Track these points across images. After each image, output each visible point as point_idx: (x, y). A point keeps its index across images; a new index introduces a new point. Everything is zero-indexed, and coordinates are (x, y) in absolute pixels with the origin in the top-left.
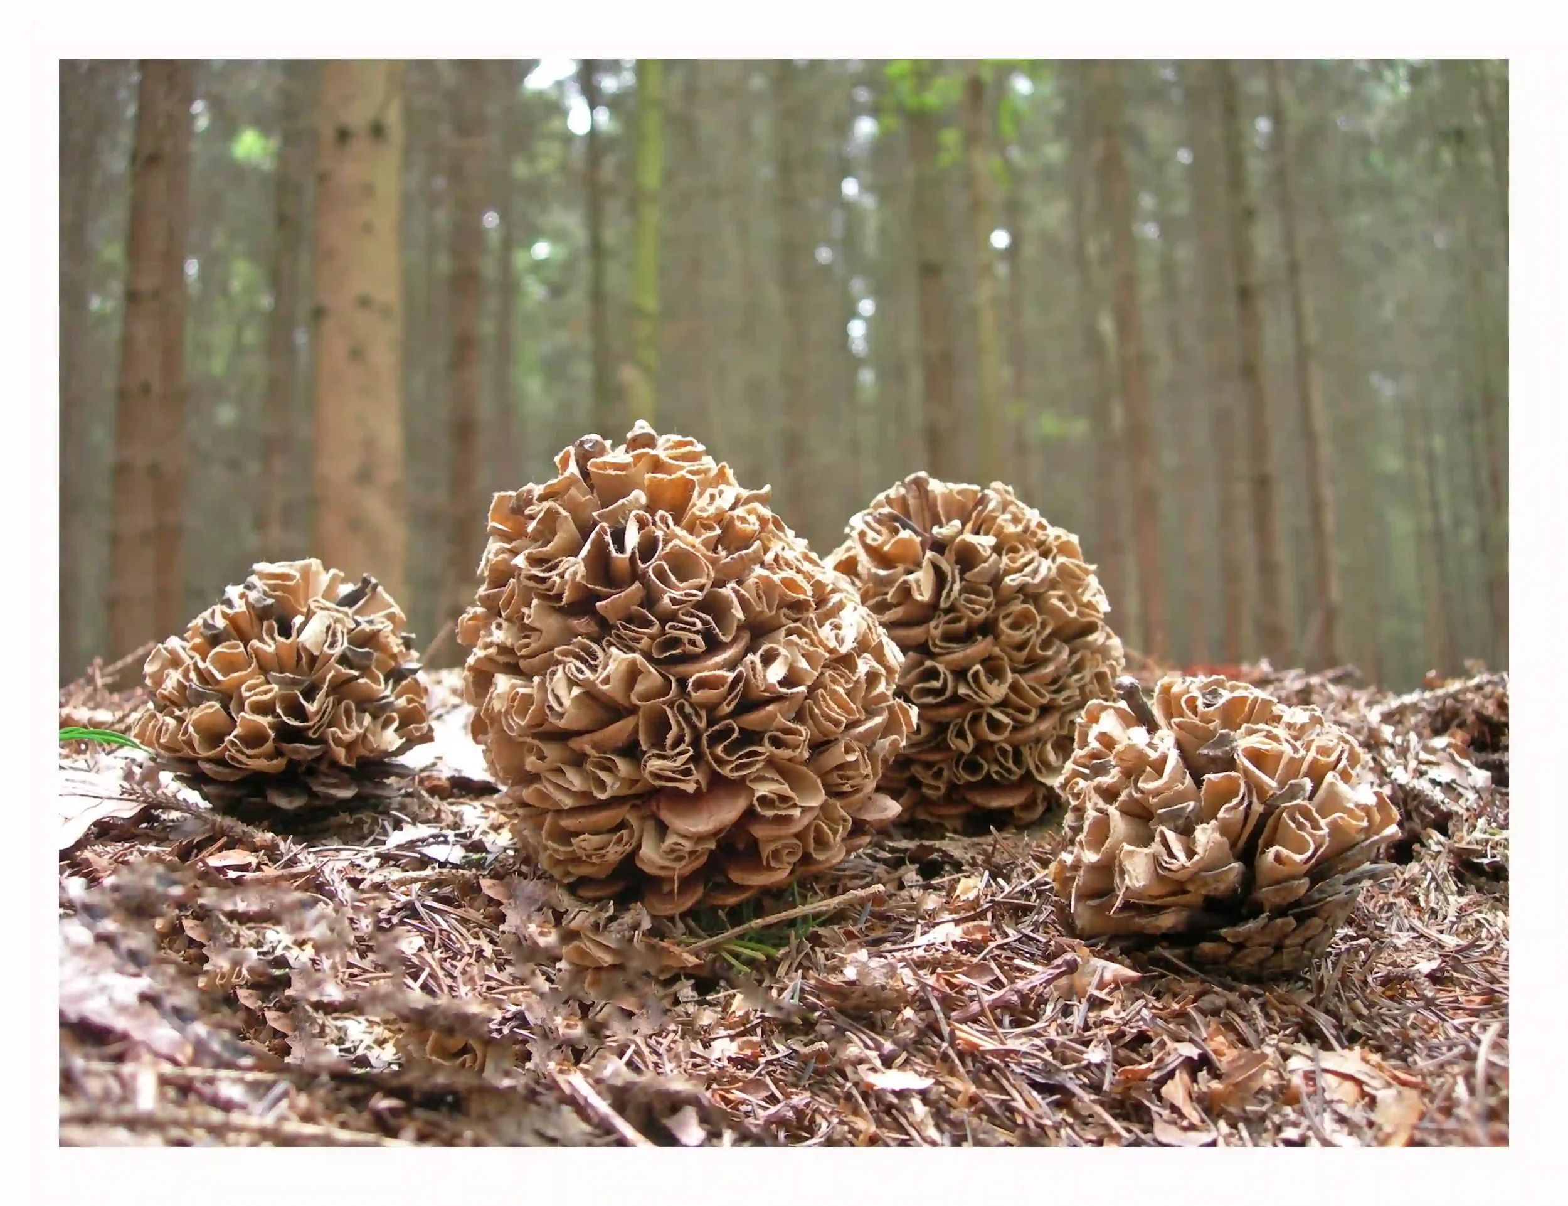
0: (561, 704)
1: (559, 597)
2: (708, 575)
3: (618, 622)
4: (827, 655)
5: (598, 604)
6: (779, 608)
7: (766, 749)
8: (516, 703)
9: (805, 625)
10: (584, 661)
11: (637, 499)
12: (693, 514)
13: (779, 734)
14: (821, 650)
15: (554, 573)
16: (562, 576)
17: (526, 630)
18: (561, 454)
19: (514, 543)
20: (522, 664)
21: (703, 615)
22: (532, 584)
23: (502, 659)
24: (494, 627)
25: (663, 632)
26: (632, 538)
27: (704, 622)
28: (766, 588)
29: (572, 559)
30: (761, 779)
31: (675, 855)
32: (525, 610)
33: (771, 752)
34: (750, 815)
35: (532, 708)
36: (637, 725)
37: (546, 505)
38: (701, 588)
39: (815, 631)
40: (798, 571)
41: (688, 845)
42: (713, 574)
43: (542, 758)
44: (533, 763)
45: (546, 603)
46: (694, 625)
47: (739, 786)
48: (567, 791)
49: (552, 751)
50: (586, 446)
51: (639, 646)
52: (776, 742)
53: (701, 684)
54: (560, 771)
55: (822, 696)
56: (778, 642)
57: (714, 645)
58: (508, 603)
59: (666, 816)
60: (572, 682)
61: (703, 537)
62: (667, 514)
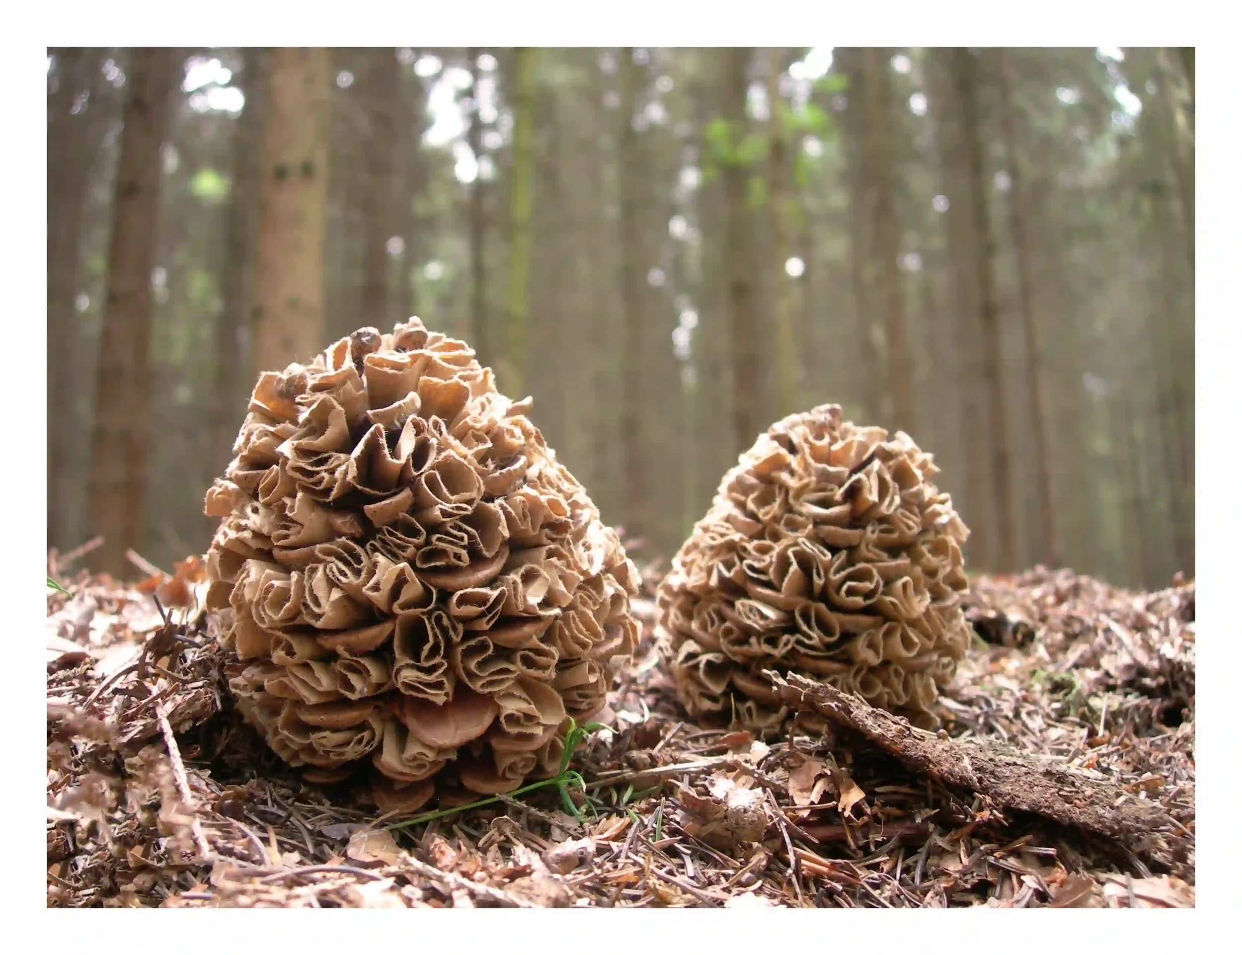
0: (318, 605)
1: (328, 491)
2: (479, 489)
3: (385, 527)
4: (582, 578)
5: (366, 507)
6: (542, 527)
7: (517, 668)
8: (270, 595)
9: (562, 546)
10: (347, 563)
11: (413, 401)
12: (466, 422)
13: (531, 654)
14: (576, 573)
15: (322, 468)
16: (332, 472)
17: (285, 521)
18: (337, 344)
19: (280, 427)
20: (276, 553)
21: (469, 529)
22: (298, 475)
23: (255, 544)
24: (249, 510)
25: (428, 542)
26: (407, 444)
27: (471, 536)
28: (532, 508)
29: (343, 456)
30: (509, 695)
31: (416, 763)
32: (288, 501)
33: (521, 671)
34: (495, 728)
35: (288, 605)
36: (393, 631)
37: (321, 396)
38: (470, 502)
39: (571, 551)
40: (560, 490)
41: (431, 756)
42: (483, 488)
43: (290, 653)
44: (279, 657)
45: (309, 496)
46: (462, 539)
47: (488, 701)
48: (312, 689)
49: (302, 649)
50: (364, 339)
51: (404, 554)
52: (528, 662)
53: (464, 600)
54: (306, 666)
55: (574, 618)
56: (538, 563)
57: (477, 559)
58: (268, 490)
59: (411, 723)
60: (332, 584)
61: (476, 449)
62: (440, 421)
